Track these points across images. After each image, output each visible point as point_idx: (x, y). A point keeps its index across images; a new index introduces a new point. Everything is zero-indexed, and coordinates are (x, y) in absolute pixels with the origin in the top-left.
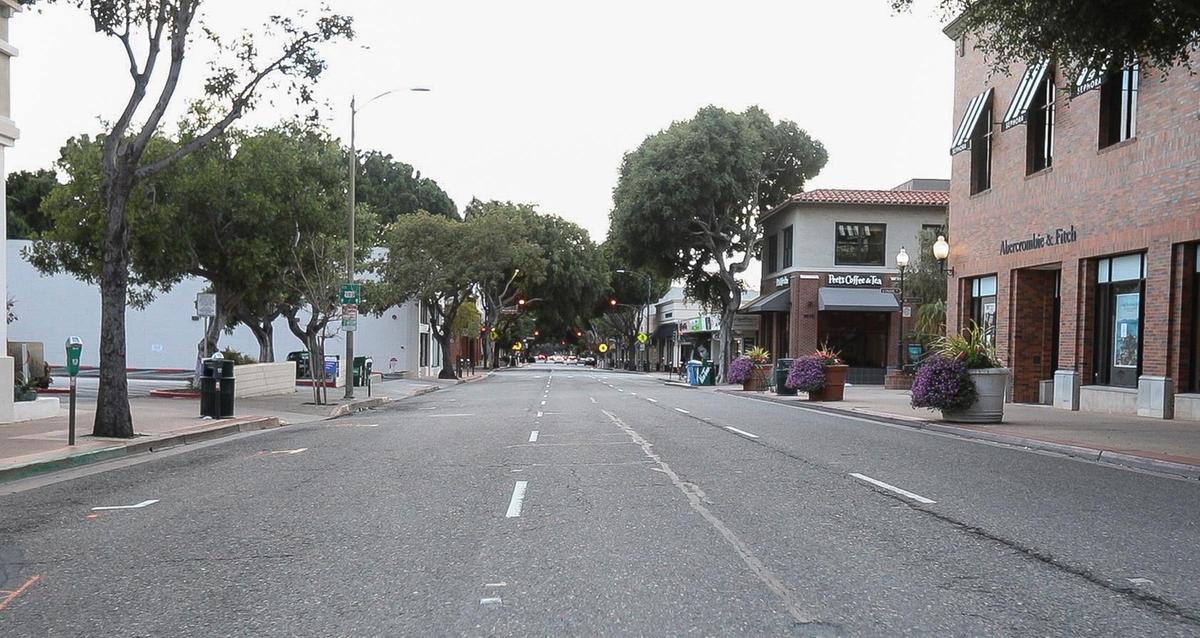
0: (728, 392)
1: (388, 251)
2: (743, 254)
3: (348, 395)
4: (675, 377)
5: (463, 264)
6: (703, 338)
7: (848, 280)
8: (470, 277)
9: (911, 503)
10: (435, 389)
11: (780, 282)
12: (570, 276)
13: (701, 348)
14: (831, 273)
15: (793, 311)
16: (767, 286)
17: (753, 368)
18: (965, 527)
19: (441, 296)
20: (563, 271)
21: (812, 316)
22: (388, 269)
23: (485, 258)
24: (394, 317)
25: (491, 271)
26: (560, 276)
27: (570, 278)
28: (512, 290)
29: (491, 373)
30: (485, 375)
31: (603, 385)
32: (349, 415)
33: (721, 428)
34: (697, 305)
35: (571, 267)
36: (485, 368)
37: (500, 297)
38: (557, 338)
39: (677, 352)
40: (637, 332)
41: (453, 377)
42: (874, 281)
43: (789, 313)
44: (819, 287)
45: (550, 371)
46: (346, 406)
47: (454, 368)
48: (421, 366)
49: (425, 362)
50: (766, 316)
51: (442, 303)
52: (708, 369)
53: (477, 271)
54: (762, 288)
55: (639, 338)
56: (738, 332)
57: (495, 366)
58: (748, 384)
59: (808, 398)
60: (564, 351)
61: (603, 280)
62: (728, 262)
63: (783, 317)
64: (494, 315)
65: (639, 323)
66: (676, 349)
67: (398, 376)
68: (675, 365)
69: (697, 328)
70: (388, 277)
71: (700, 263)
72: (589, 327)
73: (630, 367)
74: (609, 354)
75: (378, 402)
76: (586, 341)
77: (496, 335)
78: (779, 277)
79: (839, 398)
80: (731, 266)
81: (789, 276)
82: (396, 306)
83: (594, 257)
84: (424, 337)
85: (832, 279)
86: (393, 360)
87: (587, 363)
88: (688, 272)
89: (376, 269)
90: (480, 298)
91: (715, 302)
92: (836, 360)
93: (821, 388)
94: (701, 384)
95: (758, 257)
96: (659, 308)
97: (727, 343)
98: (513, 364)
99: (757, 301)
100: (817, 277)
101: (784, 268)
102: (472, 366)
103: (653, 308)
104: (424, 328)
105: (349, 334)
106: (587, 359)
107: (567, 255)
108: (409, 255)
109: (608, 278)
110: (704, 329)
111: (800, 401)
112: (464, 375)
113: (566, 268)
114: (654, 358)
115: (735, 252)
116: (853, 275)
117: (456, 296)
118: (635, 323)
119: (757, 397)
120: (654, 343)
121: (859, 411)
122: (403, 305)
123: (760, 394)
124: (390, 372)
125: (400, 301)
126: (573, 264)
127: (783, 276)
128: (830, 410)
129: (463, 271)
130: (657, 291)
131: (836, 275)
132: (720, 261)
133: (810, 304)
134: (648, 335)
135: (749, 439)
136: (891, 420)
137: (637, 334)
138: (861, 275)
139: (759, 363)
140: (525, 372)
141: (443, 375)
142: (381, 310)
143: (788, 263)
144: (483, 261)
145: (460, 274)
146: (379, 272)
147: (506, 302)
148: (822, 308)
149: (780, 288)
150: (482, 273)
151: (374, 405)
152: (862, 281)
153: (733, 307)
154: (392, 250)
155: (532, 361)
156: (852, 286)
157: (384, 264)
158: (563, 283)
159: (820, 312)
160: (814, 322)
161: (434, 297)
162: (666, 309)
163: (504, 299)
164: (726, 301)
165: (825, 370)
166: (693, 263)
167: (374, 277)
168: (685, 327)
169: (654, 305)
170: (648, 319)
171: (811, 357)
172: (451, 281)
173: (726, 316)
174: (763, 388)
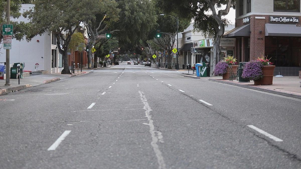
0: (214, 80)
1: (34, 6)
2: (226, 5)
3: (7, 83)
4: (191, 72)
5: (74, 12)
6: (207, 51)
7: (281, 19)
8: (78, 19)
9: (270, 142)
10: (58, 80)
11: (245, 20)
12: (135, 18)
13: (206, 56)
14: (271, 16)
15: (252, 36)
16: (238, 23)
17: (228, 67)
18: (289, 154)
19: (62, 30)
20: (130, 15)
21: (262, 39)
22: (34, 15)
23: (85, 9)
24: (38, 41)
25: (89, 15)
26: (129, 17)
27: (135, 19)
28: (103, 26)
29: (92, 70)
30: (87, 72)
31: (149, 77)
32: (6, 94)
33: (196, 100)
34: (201, 33)
35: (135, 12)
36: (89, 68)
37: (97, 29)
38: (131, 51)
39: (193, 58)
40: (172, 47)
41: (69, 73)
42: (295, 20)
43: (249, 37)
44: (265, 23)
45: (124, 69)
46: (5, 89)
47: (70, 68)
48: (52, 67)
49: (54, 65)
50: (238, 38)
51: (63, 32)
52: (206, 68)
53: (81, 15)
54: (236, 23)
55: (173, 51)
56: (224, 48)
57: (95, 67)
58: (225, 76)
59: (253, 83)
60: (136, 58)
61: (152, 19)
62: (217, 10)
63: (247, 39)
64: (93, 39)
65: (173, 43)
66: (192, 57)
67: (39, 73)
68: (192, 66)
69: (203, 45)
70: (34, 20)
71: (202, 10)
72: (147, 45)
73: (169, 67)
74: (158, 59)
75: (24, 87)
76: (146, 52)
77: (95, 50)
78: (244, 18)
79: (270, 83)
80: (219, 12)
81: (249, 17)
82: (38, 35)
83: (148, 7)
84: (54, 52)
85: (273, 19)
86: (37, 64)
87: (146, 65)
88: (196, 15)
89: (28, 16)
90: (86, 30)
91: (211, 31)
92: (268, 63)
93: (261, 78)
94: (201, 76)
95: (234, 7)
96: (184, 34)
97: (217, 53)
98: (105, 66)
99: (233, 30)
100: (264, 18)
101: (247, 13)
102: (81, 67)
103: (180, 35)
104: (54, 47)
105: (8, 51)
106: (146, 63)
107: (133, 6)
108: (45, 8)
109: (156, 18)
110: (206, 46)
111: (249, 85)
112: (76, 72)
113: (132, 13)
114: (181, 63)
115: (222, 5)
116: (283, 17)
117: (70, 29)
118: (171, 43)
119: (228, 83)
120: (182, 54)
121: (278, 90)
122: (42, 34)
123: (231, 82)
124: (35, 70)
125: (41, 32)
126: (136, 11)
127: (246, 17)
128: (263, 90)
129: (74, 16)
130: (183, 25)
131: (274, 17)
132: (213, 10)
133: (261, 33)
134: (177, 49)
135: (207, 107)
136: (292, 95)
137: (172, 49)
138: (288, 17)
139: (230, 64)
140: (112, 70)
141: (64, 72)
142: (30, 38)
143: (249, 11)
144: (84, 10)
145: (72, 17)
146: (30, 17)
147: (100, 32)
148: (267, 35)
149: (245, 24)
150: (84, 17)
151: (21, 89)
152: (288, 20)
153: (220, 34)
154: (36, 5)
155: (117, 64)
156: (283, 23)
157: (32, 13)
158: (131, 22)
159: (266, 37)
160: (263, 42)
161: (59, 30)
162: (187, 35)
163: (98, 31)
164: (216, 31)
165: (262, 68)
166: (198, 10)
167: (27, 21)
168: (196, 45)
169: (181, 33)
170: (177, 40)
171: (255, 61)
172: (68, 21)
173: (216, 39)
174: (232, 78)
